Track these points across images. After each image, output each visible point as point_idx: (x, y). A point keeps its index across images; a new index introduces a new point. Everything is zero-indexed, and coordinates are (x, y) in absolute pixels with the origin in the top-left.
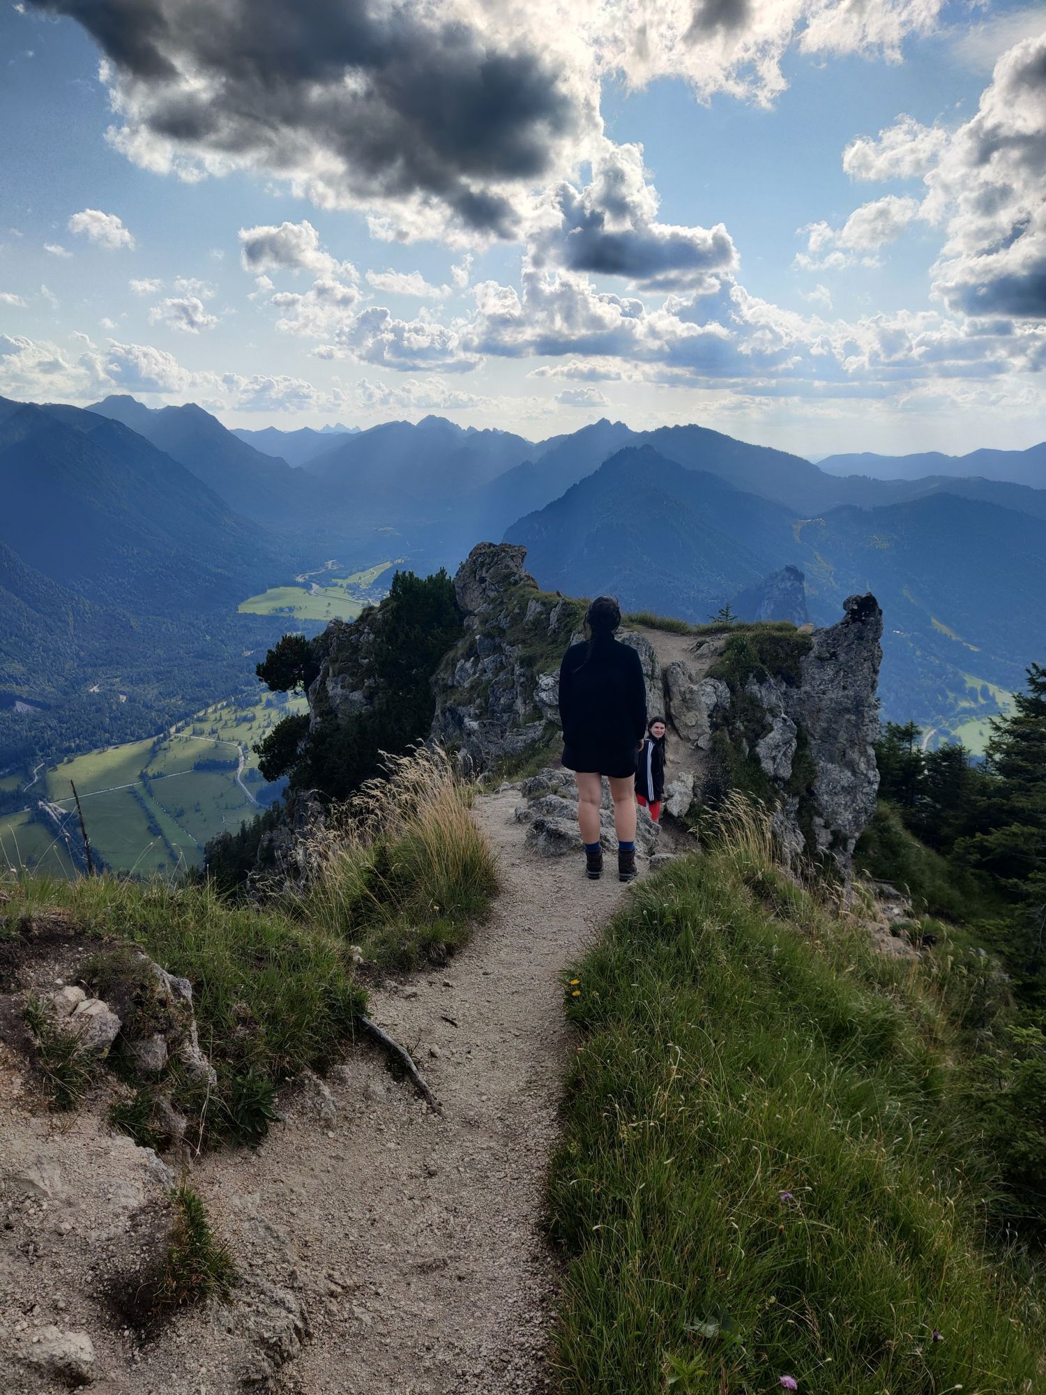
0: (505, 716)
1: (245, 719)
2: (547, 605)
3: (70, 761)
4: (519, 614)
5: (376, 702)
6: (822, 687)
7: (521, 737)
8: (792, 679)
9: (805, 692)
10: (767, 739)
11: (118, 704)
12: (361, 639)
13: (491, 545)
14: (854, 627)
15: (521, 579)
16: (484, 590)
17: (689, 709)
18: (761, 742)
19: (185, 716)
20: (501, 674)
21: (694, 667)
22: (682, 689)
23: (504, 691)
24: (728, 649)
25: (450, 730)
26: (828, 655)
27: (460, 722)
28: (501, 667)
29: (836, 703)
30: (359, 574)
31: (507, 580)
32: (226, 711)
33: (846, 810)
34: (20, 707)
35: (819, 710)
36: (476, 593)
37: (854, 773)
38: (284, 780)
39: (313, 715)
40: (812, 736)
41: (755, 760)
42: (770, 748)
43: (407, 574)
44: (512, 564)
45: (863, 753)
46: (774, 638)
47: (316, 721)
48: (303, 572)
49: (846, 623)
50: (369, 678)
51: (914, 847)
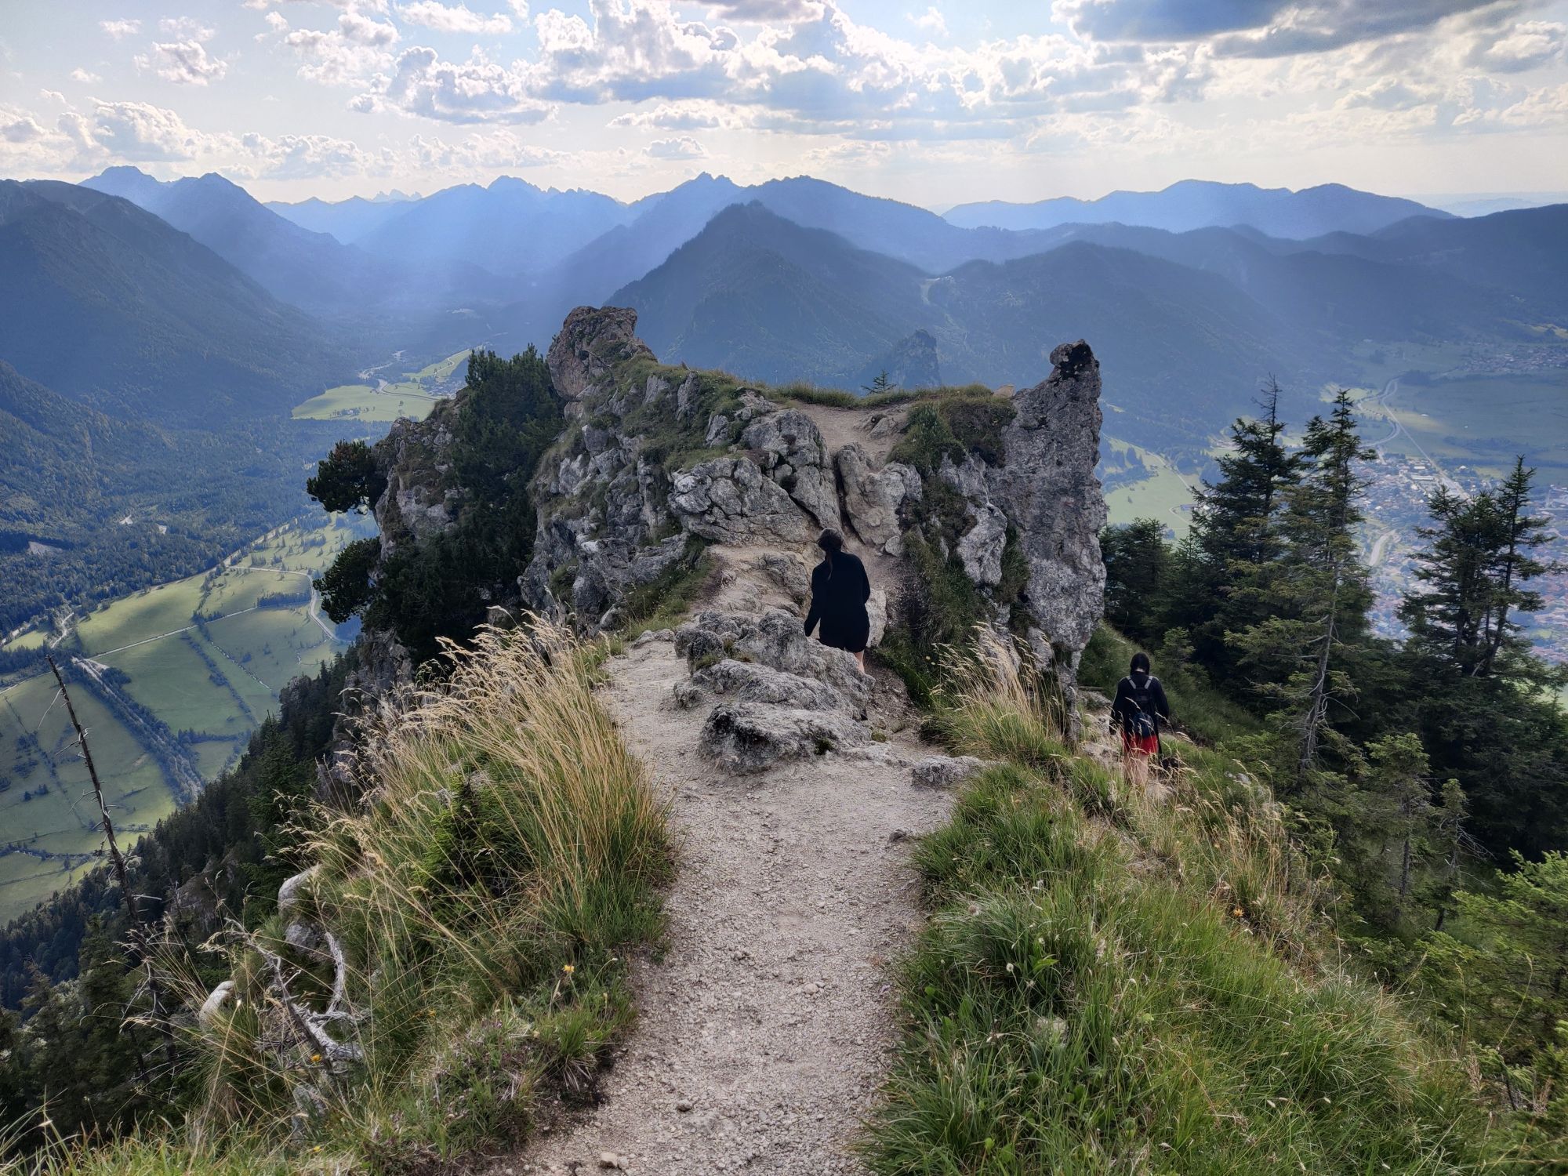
0: (631, 530)
1: (314, 543)
2: (673, 382)
3: (105, 608)
4: (635, 395)
5: (462, 517)
6: (1031, 464)
7: (656, 558)
8: (993, 458)
9: (1011, 472)
10: (970, 536)
11: (157, 536)
12: (435, 441)
13: (590, 310)
14: (1066, 385)
15: (634, 351)
16: (587, 367)
17: (870, 504)
18: (963, 540)
19: (241, 545)
20: (620, 474)
21: (873, 450)
22: (861, 479)
23: (626, 496)
24: (914, 423)
25: (559, 551)
26: (1036, 423)
27: (571, 539)
28: (619, 466)
29: (1050, 483)
30: (433, 366)
31: (616, 352)
32: (289, 535)
33: (1068, 616)
34: (35, 548)
35: (1029, 494)
36: (577, 373)
37: (1075, 569)
38: (355, 622)
39: (383, 539)
40: (1022, 527)
41: (957, 563)
42: (973, 546)
43: (486, 355)
44: (620, 333)
45: (1086, 544)
46: (967, 405)
47: (388, 546)
48: (368, 366)
49: (1055, 382)
50: (450, 488)
51: (1119, 644)
